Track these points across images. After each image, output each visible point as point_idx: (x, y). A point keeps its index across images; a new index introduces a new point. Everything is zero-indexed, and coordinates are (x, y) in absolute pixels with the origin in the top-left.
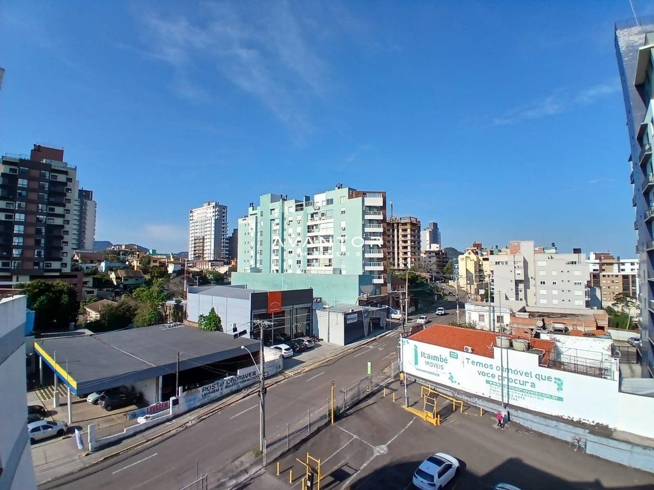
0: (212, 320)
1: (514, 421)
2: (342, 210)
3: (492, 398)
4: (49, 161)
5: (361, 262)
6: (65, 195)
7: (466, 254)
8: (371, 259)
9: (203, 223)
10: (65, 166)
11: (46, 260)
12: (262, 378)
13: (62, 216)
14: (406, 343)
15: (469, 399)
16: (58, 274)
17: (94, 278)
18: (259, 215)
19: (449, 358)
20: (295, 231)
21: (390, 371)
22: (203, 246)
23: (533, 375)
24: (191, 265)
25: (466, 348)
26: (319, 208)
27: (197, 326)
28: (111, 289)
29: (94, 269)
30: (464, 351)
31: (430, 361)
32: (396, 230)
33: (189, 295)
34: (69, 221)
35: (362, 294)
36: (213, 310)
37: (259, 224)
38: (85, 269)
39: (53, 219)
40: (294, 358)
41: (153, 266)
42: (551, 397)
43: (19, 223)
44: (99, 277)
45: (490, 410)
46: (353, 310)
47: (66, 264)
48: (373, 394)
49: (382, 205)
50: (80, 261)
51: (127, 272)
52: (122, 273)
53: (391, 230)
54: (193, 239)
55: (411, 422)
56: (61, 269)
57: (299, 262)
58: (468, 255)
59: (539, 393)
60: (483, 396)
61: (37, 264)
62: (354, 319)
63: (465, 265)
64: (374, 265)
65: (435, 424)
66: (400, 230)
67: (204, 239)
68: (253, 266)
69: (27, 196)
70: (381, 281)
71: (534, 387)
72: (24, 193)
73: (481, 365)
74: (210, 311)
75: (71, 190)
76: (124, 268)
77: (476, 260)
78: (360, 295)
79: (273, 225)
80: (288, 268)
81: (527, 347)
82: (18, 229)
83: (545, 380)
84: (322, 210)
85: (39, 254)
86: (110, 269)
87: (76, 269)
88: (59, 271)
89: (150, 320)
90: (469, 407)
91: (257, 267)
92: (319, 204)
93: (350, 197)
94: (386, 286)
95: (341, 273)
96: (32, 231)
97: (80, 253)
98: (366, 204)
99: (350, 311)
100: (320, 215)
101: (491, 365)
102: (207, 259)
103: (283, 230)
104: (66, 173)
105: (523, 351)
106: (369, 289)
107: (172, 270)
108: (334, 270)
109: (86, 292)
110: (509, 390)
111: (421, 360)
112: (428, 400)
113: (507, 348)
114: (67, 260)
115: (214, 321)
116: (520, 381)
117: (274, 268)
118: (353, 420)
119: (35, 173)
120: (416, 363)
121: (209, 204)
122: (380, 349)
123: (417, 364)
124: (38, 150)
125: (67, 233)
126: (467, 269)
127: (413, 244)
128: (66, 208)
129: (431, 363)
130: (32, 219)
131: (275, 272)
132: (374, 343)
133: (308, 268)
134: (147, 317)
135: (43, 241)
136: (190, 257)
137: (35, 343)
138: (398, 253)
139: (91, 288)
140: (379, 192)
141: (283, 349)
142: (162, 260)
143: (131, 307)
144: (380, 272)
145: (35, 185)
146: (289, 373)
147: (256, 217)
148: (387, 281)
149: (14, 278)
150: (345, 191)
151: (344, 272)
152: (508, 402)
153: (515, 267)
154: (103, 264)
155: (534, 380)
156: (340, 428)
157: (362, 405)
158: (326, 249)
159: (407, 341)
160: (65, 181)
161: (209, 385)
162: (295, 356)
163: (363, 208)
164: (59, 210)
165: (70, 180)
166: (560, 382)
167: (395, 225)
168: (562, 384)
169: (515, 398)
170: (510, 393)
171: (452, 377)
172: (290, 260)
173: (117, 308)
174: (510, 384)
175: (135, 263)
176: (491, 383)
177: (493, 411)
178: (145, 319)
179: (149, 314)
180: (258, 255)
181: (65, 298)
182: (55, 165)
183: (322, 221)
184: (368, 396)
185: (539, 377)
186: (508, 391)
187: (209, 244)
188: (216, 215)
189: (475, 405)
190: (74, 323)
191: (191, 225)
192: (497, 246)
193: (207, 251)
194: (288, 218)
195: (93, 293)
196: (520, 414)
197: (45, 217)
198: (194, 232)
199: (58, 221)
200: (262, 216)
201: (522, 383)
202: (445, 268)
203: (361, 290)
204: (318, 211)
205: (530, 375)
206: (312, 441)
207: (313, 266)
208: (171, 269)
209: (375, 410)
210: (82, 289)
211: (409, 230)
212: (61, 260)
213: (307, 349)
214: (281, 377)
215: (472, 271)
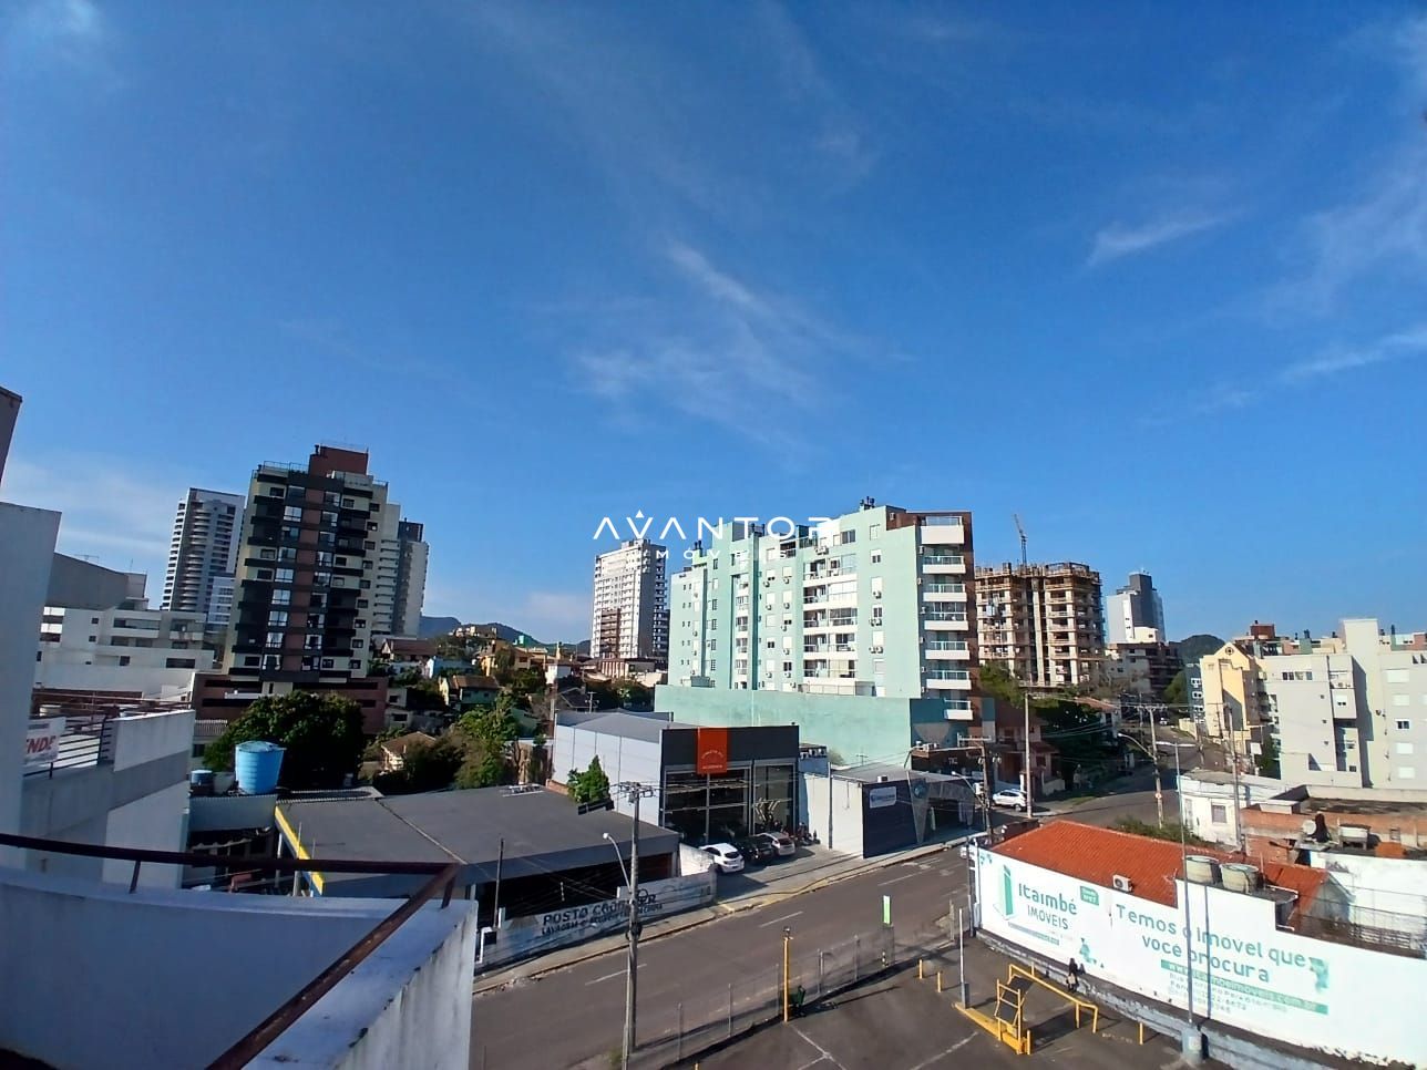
0: (592, 782)
1: (1218, 1058)
2: (875, 553)
3: (1173, 1003)
4: (340, 475)
5: (916, 671)
6: (365, 534)
7: (1221, 653)
8: (942, 664)
9: (619, 582)
10: (367, 482)
11: (325, 655)
12: (633, 902)
13: (358, 573)
14: (987, 860)
15: (1122, 1003)
16: (344, 681)
17: (409, 690)
18: (710, 567)
19: (1078, 902)
20: (781, 599)
21: (952, 924)
22: (618, 629)
23: (1265, 953)
24: (593, 668)
25: (1117, 881)
26: (827, 549)
27: (565, 792)
28: (438, 713)
29: (414, 671)
30: (1113, 888)
31: (1038, 906)
32: (1036, 596)
33: (559, 730)
34: (369, 582)
35: (918, 742)
36: (596, 761)
37: (710, 585)
38: (398, 671)
39: (343, 579)
40: (747, 875)
41: (520, 669)
42: (1302, 1004)
43: (283, 586)
44: (421, 687)
45: (1167, 1032)
46: (884, 779)
47: (359, 662)
48: (895, 969)
49: (962, 542)
50: (392, 657)
51: (468, 680)
52: (459, 681)
53: (1024, 596)
54: (599, 613)
55: (966, 1041)
56: (350, 672)
57: (788, 666)
58: (1226, 656)
59: (1275, 994)
60: (1154, 997)
61: (309, 662)
62: (888, 799)
63: (1217, 679)
64: (949, 677)
65: (1019, 1052)
66: (1047, 595)
67: (619, 615)
68: (698, 673)
69: (299, 537)
70: (967, 715)
71: (1267, 981)
72: (295, 532)
73: (1149, 922)
74: (590, 762)
75: (375, 525)
76: (467, 671)
77: (1247, 667)
78: (913, 744)
79: (737, 586)
80: (766, 679)
81: (1253, 882)
82: (280, 597)
83: (1289, 963)
84: (832, 556)
85: (313, 640)
86: (441, 672)
87: (376, 671)
88: (346, 674)
89: (485, 776)
90: (1119, 1021)
91: (707, 674)
92: (828, 543)
93: (891, 525)
94: (981, 725)
95: (874, 694)
96: (305, 599)
97: (394, 641)
98: (925, 541)
99: (880, 781)
100: (828, 564)
101: (1170, 925)
102: (623, 656)
103: (756, 597)
104: (368, 495)
105: (1244, 892)
106: (937, 731)
107: (554, 677)
108: (859, 688)
109: (392, 718)
110: (1212, 986)
111: (1020, 903)
112: (1008, 995)
113: (1206, 884)
114: (362, 654)
115: (596, 784)
116: (1235, 964)
117: (739, 678)
118: (831, 1020)
119: (315, 496)
120: (1009, 911)
121: (631, 544)
122: (945, 873)
123: (1011, 913)
124: (323, 457)
125: (365, 603)
126: (1224, 692)
127: (1083, 626)
128: (365, 559)
129: (1042, 911)
130: (306, 579)
131: (740, 686)
132: (935, 859)
133: (806, 680)
134: (481, 769)
135: (322, 619)
136: (592, 651)
137: (277, 809)
138: (1045, 650)
139: (403, 709)
140: (954, 514)
141: (723, 853)
142: (537, 657)
143: (455, 749)
144: (964, 694)
145: (314, 517)
146: (728, 907)
147: (705, 571)
148: (981, 714)
149: (266, 686)
150: (879, 514)
151: (880, 692)
152: (1209, 1014)
153: (1332, 687)
154: (430, 663)
155: (1266, 963)
156: (799, 1033)
157: (862, 991)
158: (843, 639)
159: (989, 856)
160: (367, 510)
161: (558, 912)
162: (749, 872)
163: (918, 550)
164: (353, 562)
165: (375, 507)
166: (1322, 969)
167: (1034, 583)
168: (1326, 972)
169: (1225, 1006)
170: (1212, 992)
171: (1085, 946)
172: (770, 663)
173: (432, 749)
174: (1214, 971)
175: (488, 663)
176: (1172, 966)
177: (1173, 1035)
178: (476, 773)
179: (484, 764)
180: (708, 650)
181: (340, 726)
182: (352, 480)
183: (833, 579)
184: (882, 975)
185: (1277, 957)
186: (1209, 987)
187: (628, 624)
188: (643, 566)
189: (1133, 1018)
190: (351, 775)
191: (597, 586)
192: (1307, 633)
193: (626, 641)
194: (766, 573)
195: (405, 719)
196: (1233, 1043)
197: (329, 575)
198: (604, 600)
199: (351, 583)
200: (715, 568)
201: (1239, 970)
202: (1171, 687)
203: (916, 733)
204: (825, 557)
205: (1256, 952)
206: (732, 1049)
207: (817, 676)
208: (551, 675)
209: (888, 1005)
210: (383, 712)
211: (1069, 595)
212: (350, 654)
213: (776, 858)
214: (707, 914)
215: (1238, 694)
